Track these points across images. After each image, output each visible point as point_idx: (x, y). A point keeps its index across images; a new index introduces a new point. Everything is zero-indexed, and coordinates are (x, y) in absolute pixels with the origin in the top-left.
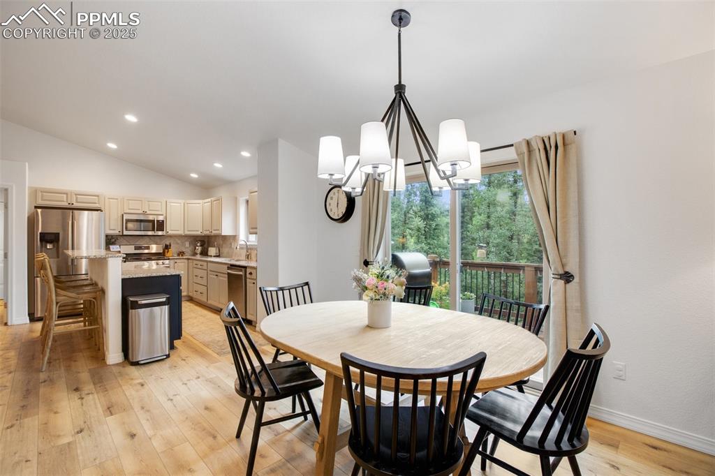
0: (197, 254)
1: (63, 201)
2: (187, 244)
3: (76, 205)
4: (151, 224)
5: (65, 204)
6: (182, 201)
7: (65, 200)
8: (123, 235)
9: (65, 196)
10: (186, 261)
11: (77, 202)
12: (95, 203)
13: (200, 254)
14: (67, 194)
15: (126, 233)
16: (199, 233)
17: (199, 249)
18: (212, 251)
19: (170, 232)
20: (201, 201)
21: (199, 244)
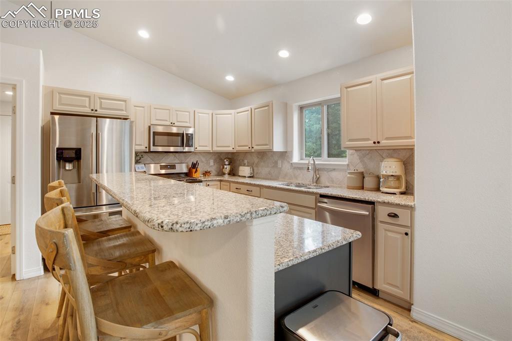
0: (224, 174)
1: (86, 107)
2: (212, 163)
3: (100, 112)
4: (179, 138)
5: (87, 110)
6: (210, 112)
7: (87, 105)
8: (150, 152)
9: (87, 99)
10: (219, 183)
11: (101, 108)
12: (122, 110)
13: (229, 174)
14: (89, 97)
15: (153, 149)
16: (230, 149)
17: (227, 168)
18: (245, 170)
19: (199, 149)
20: (232, 111)
21: (227, 163)
